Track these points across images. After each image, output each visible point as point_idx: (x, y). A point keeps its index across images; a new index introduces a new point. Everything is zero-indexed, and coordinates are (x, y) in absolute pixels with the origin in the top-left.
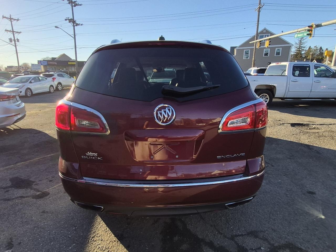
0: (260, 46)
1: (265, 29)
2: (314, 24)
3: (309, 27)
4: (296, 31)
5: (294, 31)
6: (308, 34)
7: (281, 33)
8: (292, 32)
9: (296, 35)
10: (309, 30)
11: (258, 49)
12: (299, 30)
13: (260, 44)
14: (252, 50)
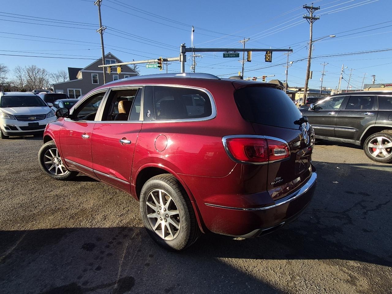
0: (111, 72)
1: (110, 54)
2: (162, 58)
3: (158, 60)
4: (147, 61)
5: (145, 62)
6: (159, 67)
7: (132, 62)
8: (143, 62)
9: (147, 65)
10: (159, 63)
11: (110, 74)
12: (149, 61)
13: (111, 69)
14: (101, 75)
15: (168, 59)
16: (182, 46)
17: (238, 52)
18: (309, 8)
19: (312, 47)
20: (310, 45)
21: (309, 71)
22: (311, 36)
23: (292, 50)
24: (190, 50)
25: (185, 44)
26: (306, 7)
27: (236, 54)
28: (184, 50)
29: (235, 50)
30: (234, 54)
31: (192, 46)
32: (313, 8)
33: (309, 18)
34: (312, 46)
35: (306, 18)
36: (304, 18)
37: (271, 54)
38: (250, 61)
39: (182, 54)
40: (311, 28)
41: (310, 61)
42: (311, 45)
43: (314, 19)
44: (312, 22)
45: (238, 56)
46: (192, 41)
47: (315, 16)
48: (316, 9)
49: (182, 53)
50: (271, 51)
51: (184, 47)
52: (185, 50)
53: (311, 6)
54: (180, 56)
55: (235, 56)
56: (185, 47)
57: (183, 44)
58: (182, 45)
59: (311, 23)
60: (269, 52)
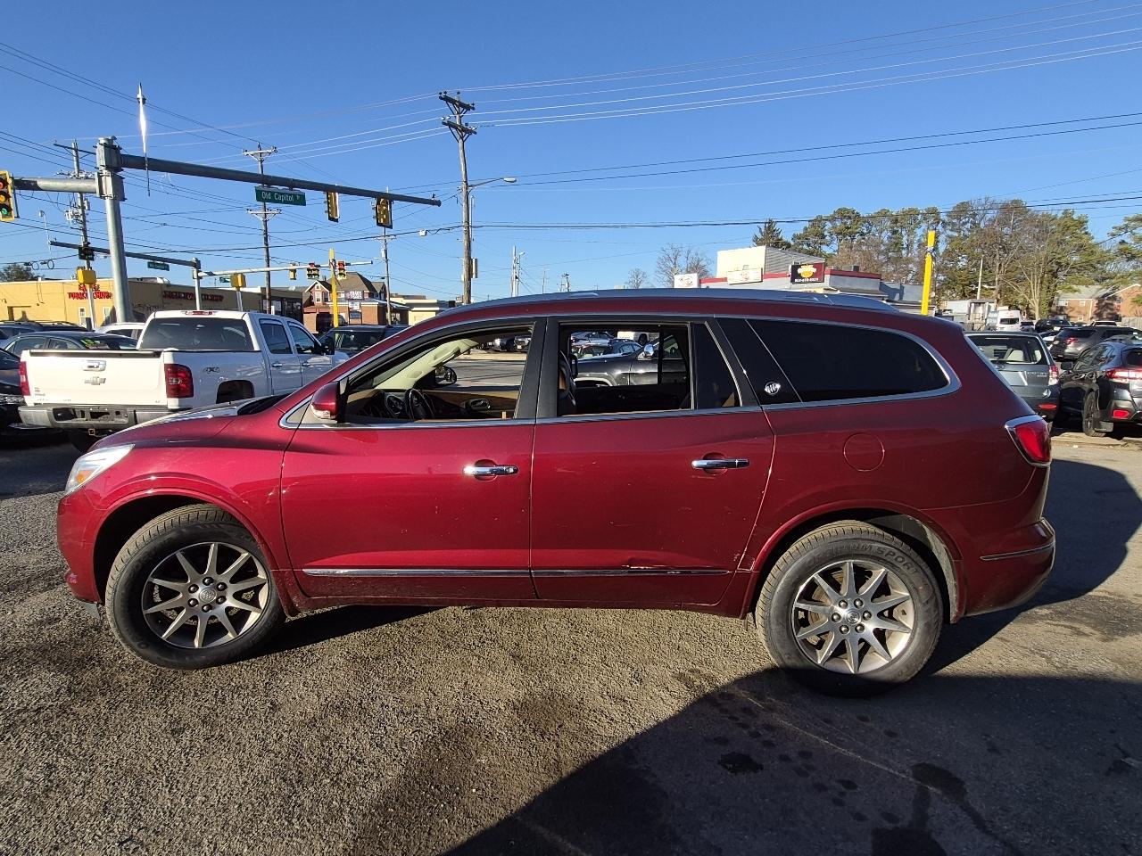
2: (8, 174)
15: (41, 183)
16: (105, 145)
17: (302, 190)
18: (453, 102)
19: (470, 200)
20: (464, 193)
21: (470, 259)
22: (464, 173)
23: (438, 203)
24: (139, 163)
25: (114, 138)
26: (447, 99)
27: (295, 196)
28: (115, 160)
29: (292, 184)
30: (290, 195)
31: (144, 150)
32: (462, 105)
33: (455, 127)
34: (470, 197)
35: (450, 125)
36: (444, 124)
37: (390, 207)
38: (337, 221)
39: (105, 172)
40: (461, 152)
41: (468, 233)
42: (467, 194)
43: (465, 131)
44: (462, 138)
45: (301, 201)
46: (142, 134)
47: (466, 124)
48: (468, 108)
49: (108, 167)
50: (390, 198)
51: (111, 148)
52: (118, 161)
53: (456, 98)
54: (100, 177)
55: (291, 199)
56: (117, 149)
57: (108, 140)
58: (103, 141)
59: (461, 141)
60: (385, 200)
